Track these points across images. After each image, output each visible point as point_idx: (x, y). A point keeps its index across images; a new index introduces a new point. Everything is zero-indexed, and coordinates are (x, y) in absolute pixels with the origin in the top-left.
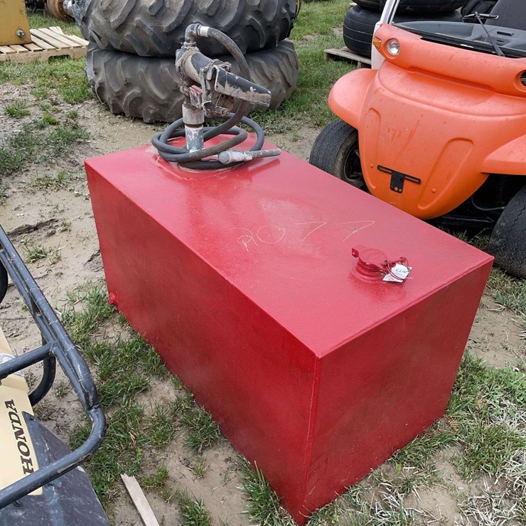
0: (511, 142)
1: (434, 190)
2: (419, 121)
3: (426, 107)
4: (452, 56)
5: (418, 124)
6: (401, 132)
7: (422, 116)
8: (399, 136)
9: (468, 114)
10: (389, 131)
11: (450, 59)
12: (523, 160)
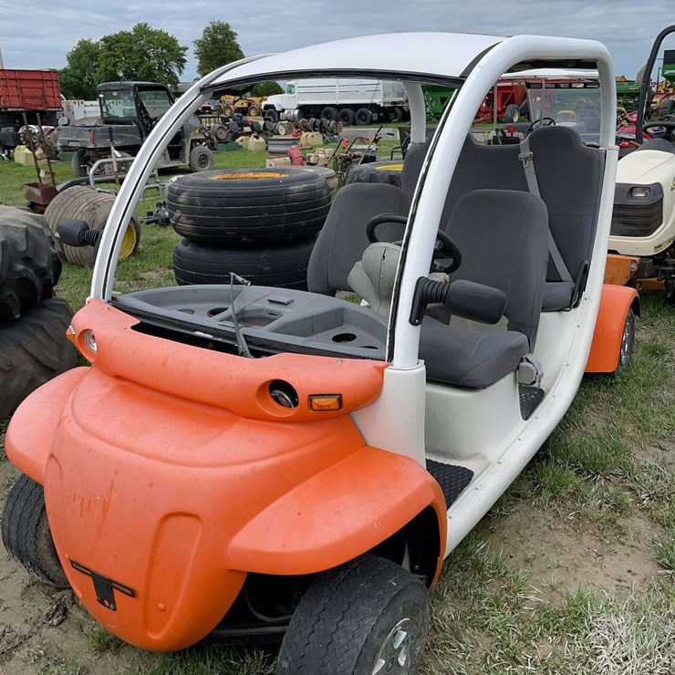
0: (268, 508)
1: (161, 605)
2: (112, 482)
3: (123, 454)
4: (166, 360)
5: (112, 486)
6: (90, 501)
7: (116, 473)
8: (89, 507)
9: (188, 465)
10: (74, 500)
11: (163, 364)
12: (284, 546)
